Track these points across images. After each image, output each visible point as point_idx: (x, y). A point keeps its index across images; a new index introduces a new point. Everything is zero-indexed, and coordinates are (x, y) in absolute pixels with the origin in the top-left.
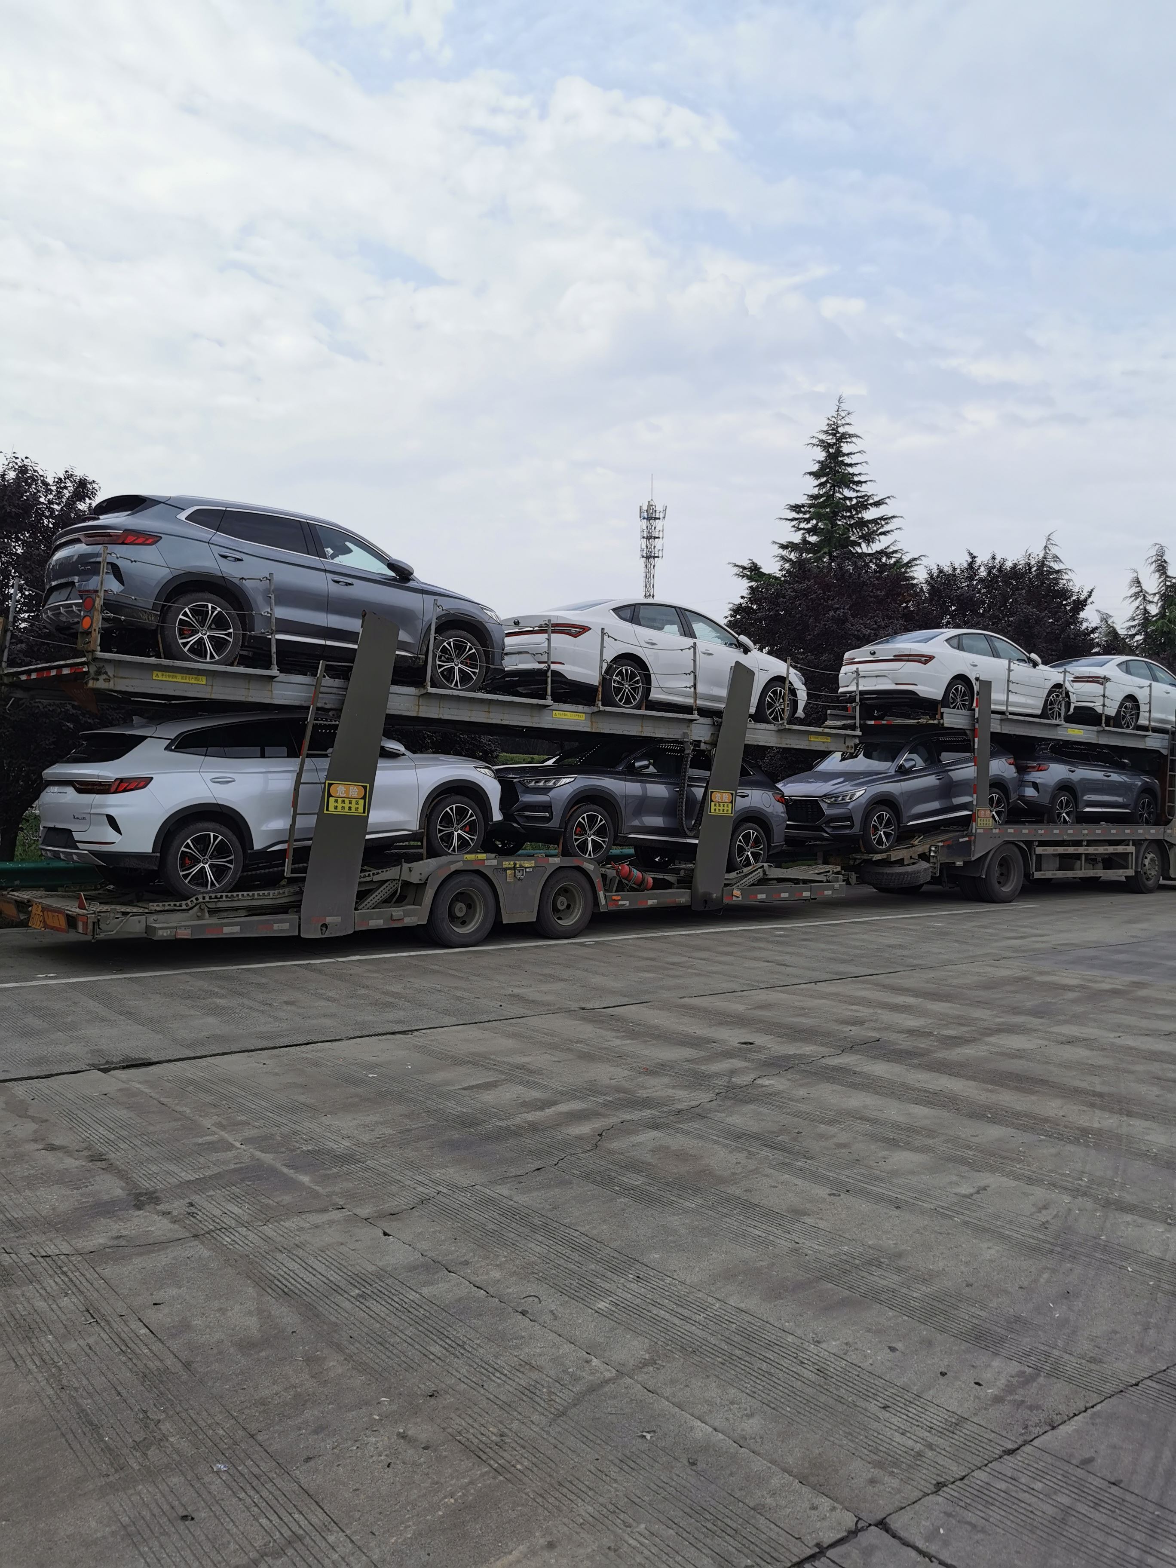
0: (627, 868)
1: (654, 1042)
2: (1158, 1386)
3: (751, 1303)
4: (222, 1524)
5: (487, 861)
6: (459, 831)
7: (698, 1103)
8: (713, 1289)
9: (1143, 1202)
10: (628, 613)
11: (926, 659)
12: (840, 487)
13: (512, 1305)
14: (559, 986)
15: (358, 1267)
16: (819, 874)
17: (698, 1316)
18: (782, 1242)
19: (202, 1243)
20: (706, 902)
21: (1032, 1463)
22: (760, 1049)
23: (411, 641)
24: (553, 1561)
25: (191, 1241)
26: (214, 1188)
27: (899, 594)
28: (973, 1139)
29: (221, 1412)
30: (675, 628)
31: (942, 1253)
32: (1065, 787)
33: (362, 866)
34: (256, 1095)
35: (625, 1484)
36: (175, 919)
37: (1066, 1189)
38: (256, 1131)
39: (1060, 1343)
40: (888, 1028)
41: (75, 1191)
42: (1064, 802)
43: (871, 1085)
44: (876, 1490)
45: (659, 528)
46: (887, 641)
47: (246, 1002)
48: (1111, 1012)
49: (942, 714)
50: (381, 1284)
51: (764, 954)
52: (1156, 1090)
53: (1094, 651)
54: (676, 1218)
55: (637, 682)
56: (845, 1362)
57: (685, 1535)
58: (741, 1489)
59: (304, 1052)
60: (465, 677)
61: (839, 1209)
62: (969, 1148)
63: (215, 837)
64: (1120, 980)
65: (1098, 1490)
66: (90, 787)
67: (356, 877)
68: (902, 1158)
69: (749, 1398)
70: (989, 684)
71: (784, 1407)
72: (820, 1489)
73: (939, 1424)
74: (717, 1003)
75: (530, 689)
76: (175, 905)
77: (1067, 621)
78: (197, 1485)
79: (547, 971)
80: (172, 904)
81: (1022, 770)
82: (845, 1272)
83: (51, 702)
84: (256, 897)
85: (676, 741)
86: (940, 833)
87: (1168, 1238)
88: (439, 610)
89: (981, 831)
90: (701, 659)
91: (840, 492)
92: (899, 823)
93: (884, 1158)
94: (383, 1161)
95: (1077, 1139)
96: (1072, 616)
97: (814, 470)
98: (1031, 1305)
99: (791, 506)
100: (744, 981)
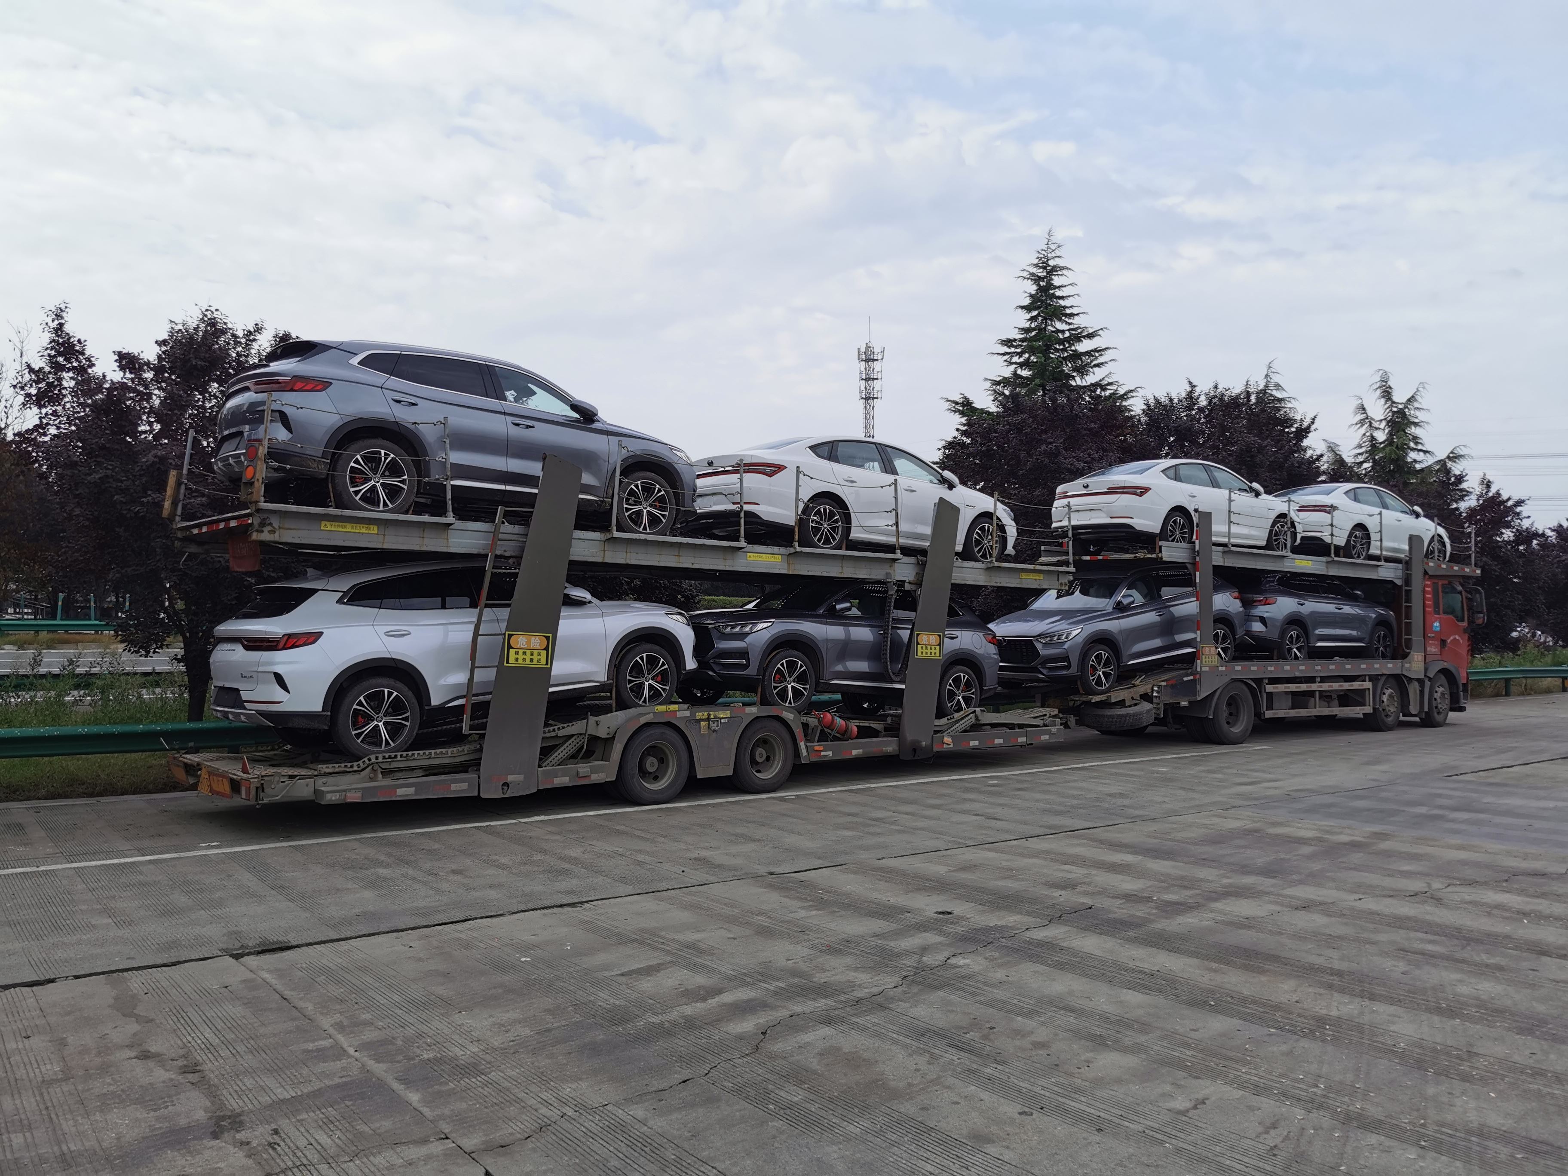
0: (831, 716)
1: (843, 913)
5: (680, 712)
6: (650, 682)
7: (881, 989)
9: (1390, 1116)
10: (825, 450)
11: (1142, 491)
12: (1052, 320)
14: (752, 846)
16: (1035, 718)
20: (915, 750)
22: (959, 919)
23: (595, 484)
26: (308, 1110)
27: (1115, 426)
28: (1193, 1035)
30: (876, 464)
32: (1295, 621)
33: (547, 719)
34: (390, 986)
36: (344, 782)
37: (1299, 1100)
38: (377, 1033)
40: (1103, 892)
41: (152, 1114)
42: (1295, 636)
43: (1077, 964)
45: (877, 369)
46: (1103, 474)
47: (411, 872)
48: (1351, 869)
49: (1160, 547)
51: (976, 806)
52: (1402, 966)
53: (1320, 479)
55: (836, 521)
59: (458, 931)
60: (654, 521)
61: (1030, 1134)
62: (1187, 1046)
63: (390, 693)
64: (1359, 831)
66: (258, 644)
67: (539, 733)
68: (1108, 1062)
70: (1209, 515)
74: (917, 865)
75: (726, 531)
76: (346, 766)
77: (1290, 449)
79: (739, 830)
80: (343, 765)
81: (1247, 604)
84: (433, 755)
85: (879, 582)
86: (1163, 672)
87: (1421, 1167)
88: (624, 451)
89: (1207, 669)
90: (903, 495)
91: (1052, 325)
92: (1118, 665)
93: (1088, 1062)
94: (509, 1073)
95: (1313, 1032)
96: (1295, 444)
97: (1026, 304)
99: (1003, 341)
100: (949, 838)
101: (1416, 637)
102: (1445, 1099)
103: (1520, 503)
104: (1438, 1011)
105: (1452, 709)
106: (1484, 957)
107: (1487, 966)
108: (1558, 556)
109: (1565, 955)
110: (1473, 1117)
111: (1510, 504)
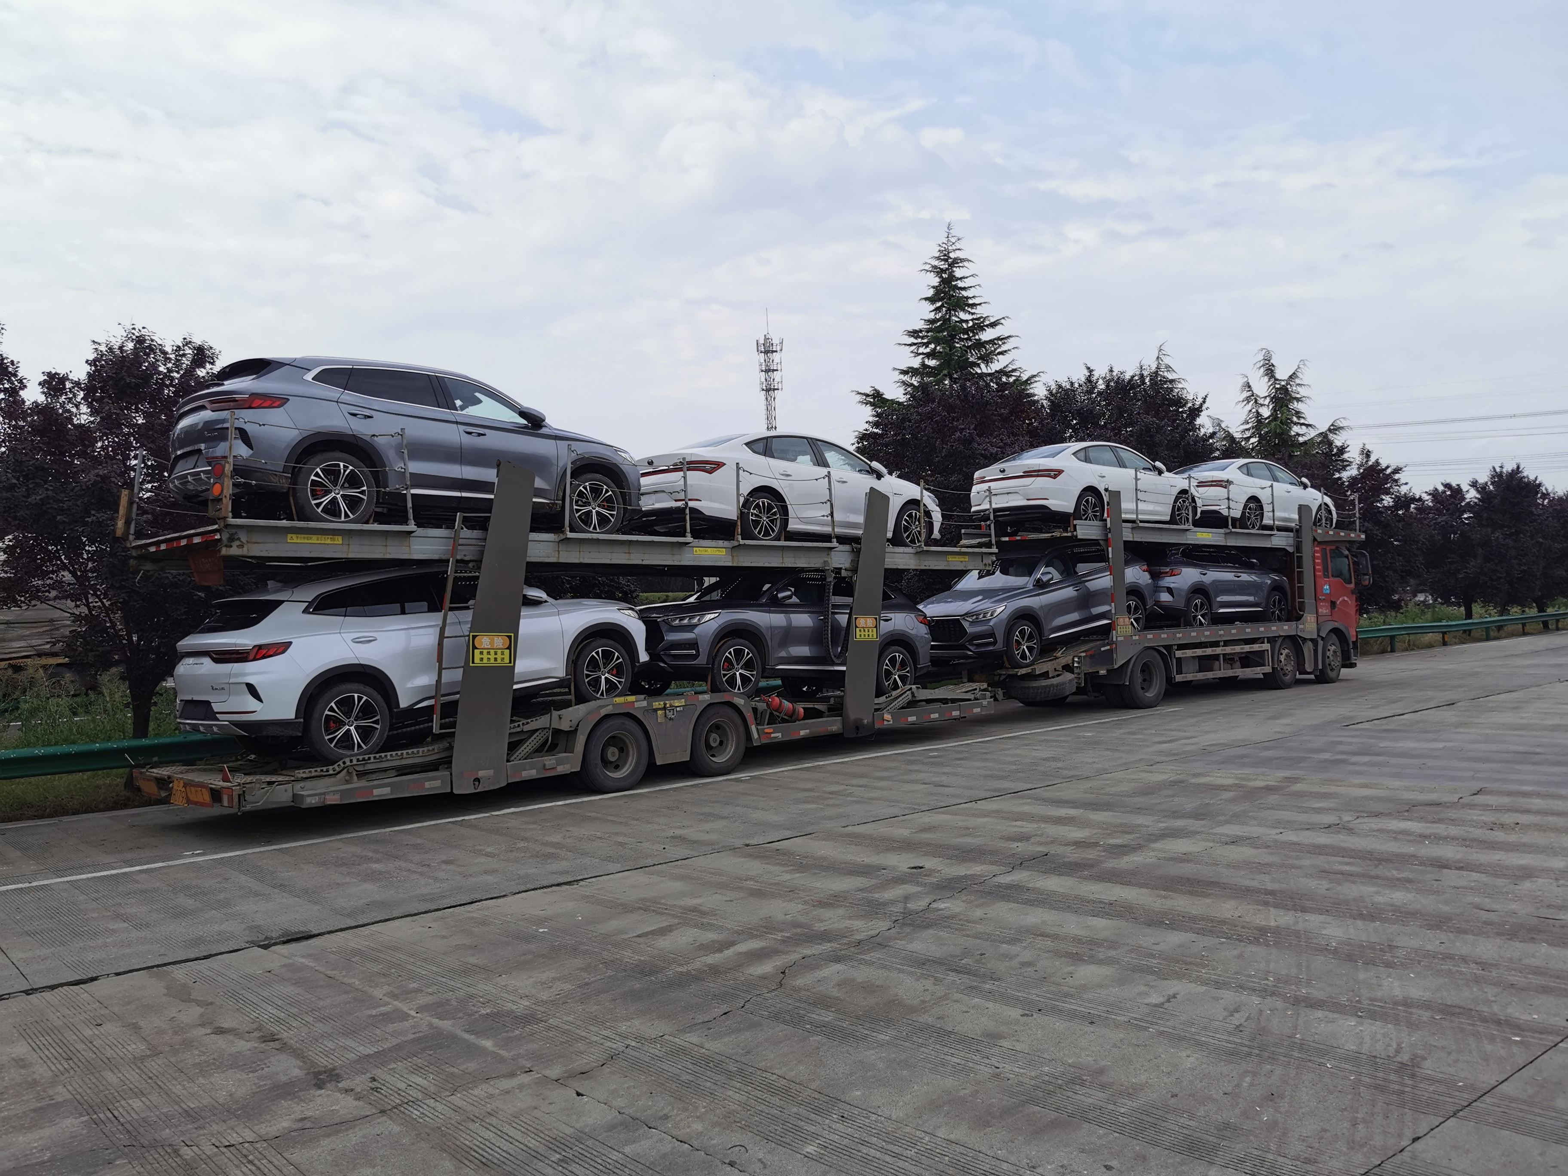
0: (776, 699)
1: (824, 873)
3: (960, 1134)
5: (637, 703)
6: (607, 675)
7: (876, 932)
8: (920, 1122)
9: (1331, 997)
10: (760, 446)
11: (1055, 473)
12: (955, 311)
13: (719, 1157)
14: (723, 823)
15: (555, 1131)
16: (966, 692)
17: (908, 1152)
18: (982, 1068)
19: (391, 1119)
20: (857, 728)
22: (931, 872)
23: (548, 488)
25: (379, 1118)
26: (395, 1061)
27: (1023, 412)
28: (1155, 947)
30: (808, 458)
31: (1143, 1066)
32: (1199, 590)
33: (512, 717)
34: (426, 960)
36: (322, 785)
37: (1254, 990)
38: (430, 997)
39: (1273, 1146)
40: (1054, 842)
41: (251, 1075)
42: (1199, 605)
43: (1045, 900)
45: (777, 360)
46: (1015, 459)
47: (403, 865)
48: (1269, 808)
49: (1075, 526)
50: (581, 1146)
51: (922, 776)
52: (1325, 884)
53: (1214, 456)
54: (872, 1052)
55: (775, 513)
59: (469, 912)
60: (603, 520)
61: (1034, 1030)
62: (1152, 956)
63: (359, 697)
64: (1273, 776)
66: (227, 656)
67: (507, 729)
68: (1087, 973)
70: (1118, 493)
74: (882, 829)
76: (322, 771)
77: (1185, 428)
79: (706, 810)
80: (319, 769)
81: (1155, 576)
82: (1050, 1093)
83: (181, 572)
84: (405, 756)
85: (817, 570)
86: (1081, 644)
87: (1361, 1030)
88: (573, 455)
89: (1122, 638)
90: (836, 487)
91: (956, 316)
92: (1041, 637)
93: (1071, 974)
94: (565, 1018)
95: (1256, 939)
96: (1189, 423)
97: (929, 296)
98: (1237, 1111)
99: (909, 332)
100: (904, 805)
101: (1309, 600)
102: (1374, 981)
103: (1397, 470)
104: (1361, 916)
105: (1344, 666)
106: (1394, 872)
107: (1398, 879)
108: (1433, 519)
109: (1462, 866)
110: (1398, 992)
111: (1389, 471)
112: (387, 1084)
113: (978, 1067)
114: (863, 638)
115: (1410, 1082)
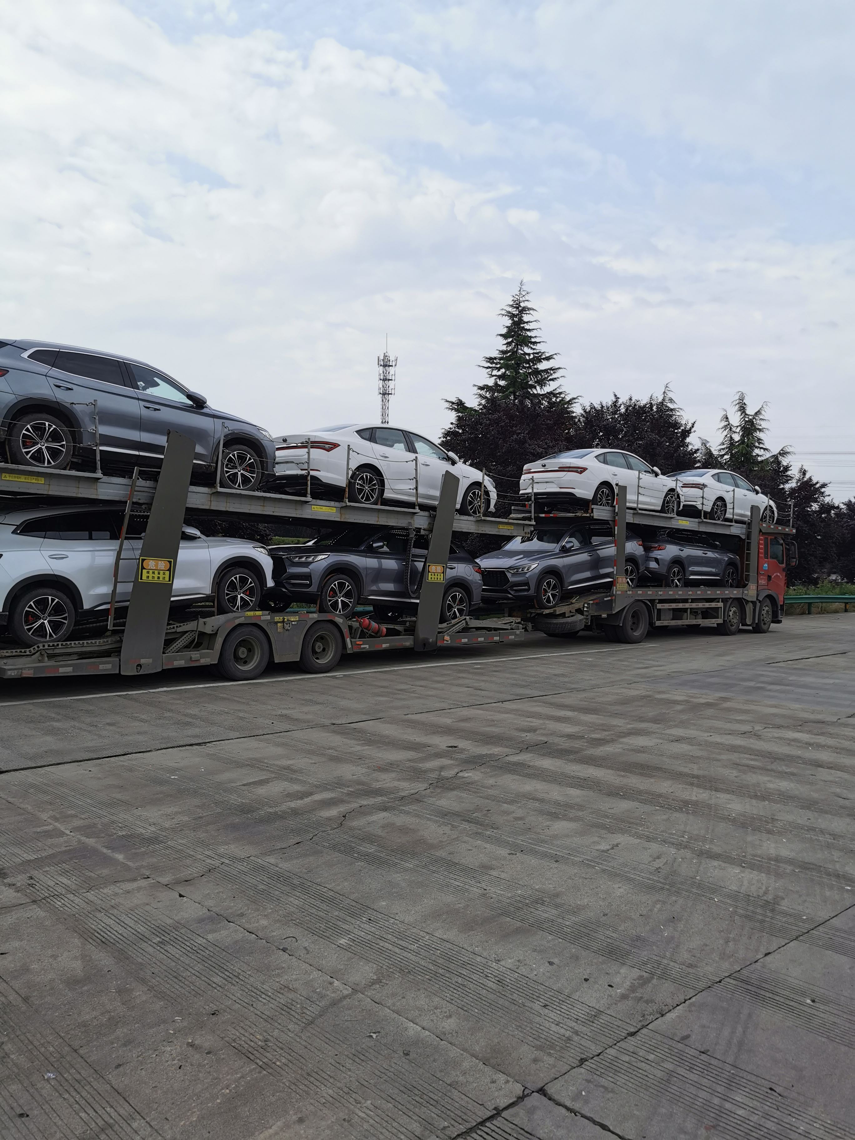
0: (367, 621)
1: (386, 747)
2: (734, 982)
3: (451, 935)
4: (51, 1119)
5: (263, 616)
6: (242, 595)
7: (416, 791)
8: (424, 926)
9: (726, 852)
10: (367, 434)
11: (581, 470)
12: (521, 346)
13: (276, 944)
14: (318, 707)
15: (159, 921)
16: (505, 624)
17: (412, 946)
18: (475, 889)
19: (40, 907)
20: (425, 645)
21: (647, 1041)
22: (463, 750)
23: (205, 453)
24: (302, 1132)
25: (30, 906)
26: (49, 865)
27: (563, 423)
28: (610, 811)
29: (52, 1034)
30: (402, 445)
31: (587, 893)
32: (677, 561)
33: (169, 620)
34: (83, 794)
35: (357, 1072)
36: (20, 663)
37: (673, 844)
38: (82, 821)
39: (668, 954)
40: (553, 734)
42: (676, 572)
43: (540, 775)
44: (538, 1066)
45: (392, 372)
46: (554, 457)
47: (77, 724)
48: (705, 718)
49: (592, 509)
50: (177, 933)
51: (467, 682)
52: (735, 773)
53: (696, 466)
54: (398, 875)
55: (374, 485)
56: (517, 974)
57: (400, 1107)
58: (441, 1071)
59: (122, 761)
60: (246, 480)
61: (516, 864)
62: (608, 817)
63: (52, 599)
64: (712, 696)
65: (692, 1058)
67: (163, 629)
68: (560, 826)
69: (448, 1004)
70: (625, 488)
71: (473, 1009)
72: (497, 1068)
73: (583, 1016)
74: (432, 718)
75: (295, 489)
76: (21, 652)
77: (678, 444)
78: (32, 1091)
79: (307, 697)
80: (19, 651)
81: (647, 549)
82: (519, 908)
84: (85, 644)
85: (403, 529)
86: (591, 595)
87: (742, 877)
88: (226, 430)
89: (620, 593)
90: (421, 469)
91: (521, 349)
92: (562, 587)
93: (548, 827)
94: (180, 841)
95: (681, 809)
96: (681, 441)
97: (503, 333)
98: (648, 928)
99: (487, 358)
100: (451, 702)
101: (753, 574)
102: (757, 843)
103: (824, 486)
104: (756, 797)
105: (773, 622)
106: (784, 768)
107: (786, 773)
108: (845, 522)
109: (832, 766)
110: (773, 852)
111: (818, 486)
112: (40, 882)
113: (472, 889)
114: (433, 580)
115: (770, 915)
